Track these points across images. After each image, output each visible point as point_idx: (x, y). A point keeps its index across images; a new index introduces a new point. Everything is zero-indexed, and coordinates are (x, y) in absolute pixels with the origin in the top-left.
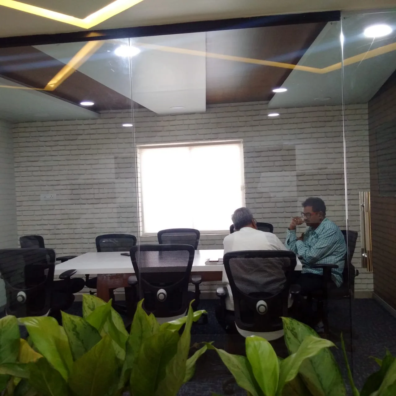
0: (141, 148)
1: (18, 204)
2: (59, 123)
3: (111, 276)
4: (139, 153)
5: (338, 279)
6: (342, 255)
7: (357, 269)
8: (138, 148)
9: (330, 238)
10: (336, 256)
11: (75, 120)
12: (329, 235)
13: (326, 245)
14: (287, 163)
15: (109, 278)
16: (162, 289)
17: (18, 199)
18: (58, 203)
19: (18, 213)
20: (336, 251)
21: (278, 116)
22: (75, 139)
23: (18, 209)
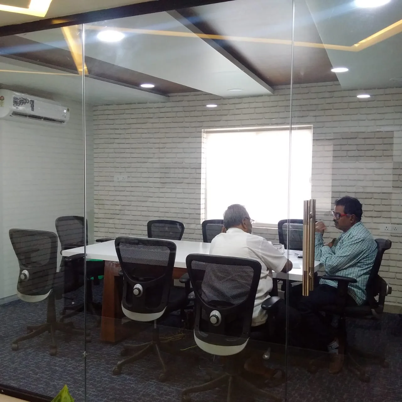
0: (207, 132)
1: (95, 184)
2: (133, 106)
3: (116, 263)
4: (205, 138)
5: (359, 295)
6: (369, 268)
7: (390, 286)
8: (204, 132)
9: (355, 246)
10: (361, 268)
11: (147, 103)
12: (354, 243)
13: (348, 254)
14: (362, 153)
15: (115, 265)
16: (139, 284)
17: (96, 179)
18: (129, 184)
19: (95, 192)
20: (361, 263)
21: (369, 98)
22: (146, 122)
23: (96, 188)
